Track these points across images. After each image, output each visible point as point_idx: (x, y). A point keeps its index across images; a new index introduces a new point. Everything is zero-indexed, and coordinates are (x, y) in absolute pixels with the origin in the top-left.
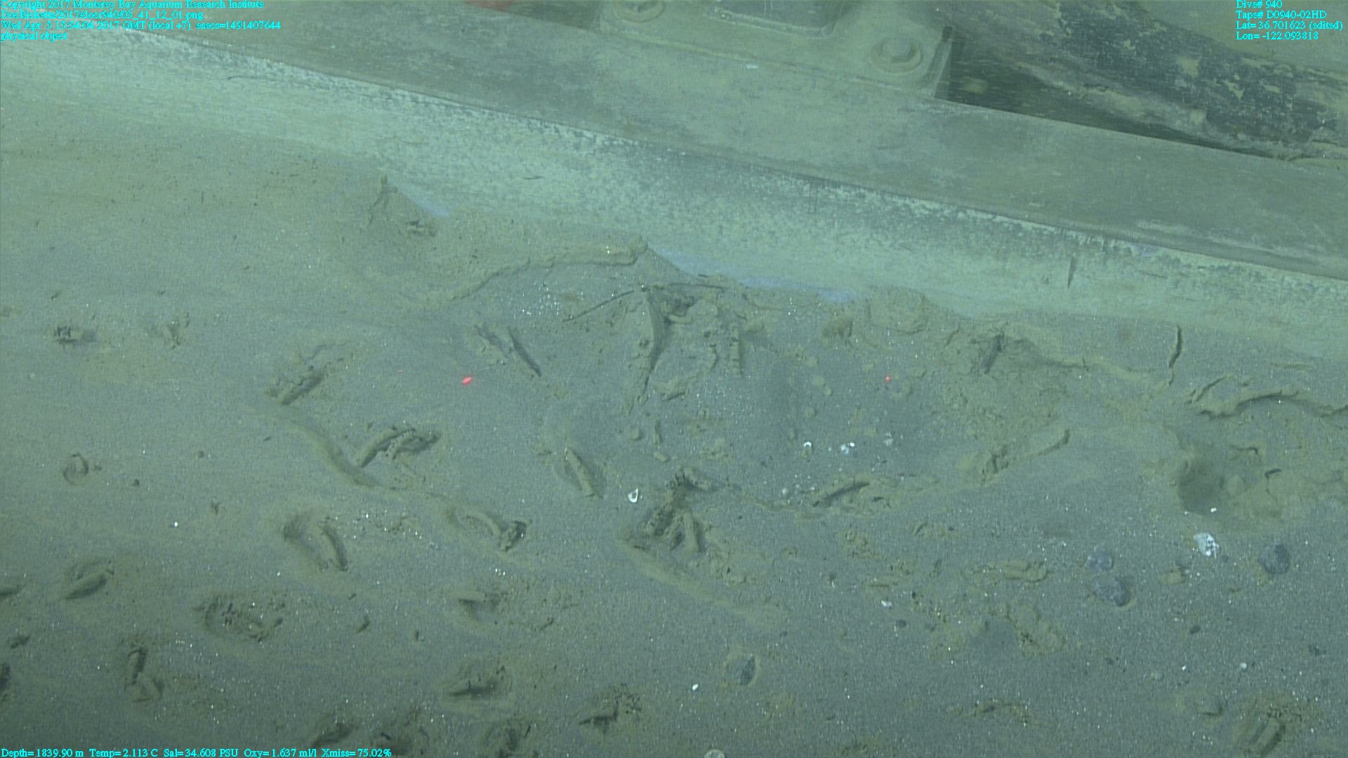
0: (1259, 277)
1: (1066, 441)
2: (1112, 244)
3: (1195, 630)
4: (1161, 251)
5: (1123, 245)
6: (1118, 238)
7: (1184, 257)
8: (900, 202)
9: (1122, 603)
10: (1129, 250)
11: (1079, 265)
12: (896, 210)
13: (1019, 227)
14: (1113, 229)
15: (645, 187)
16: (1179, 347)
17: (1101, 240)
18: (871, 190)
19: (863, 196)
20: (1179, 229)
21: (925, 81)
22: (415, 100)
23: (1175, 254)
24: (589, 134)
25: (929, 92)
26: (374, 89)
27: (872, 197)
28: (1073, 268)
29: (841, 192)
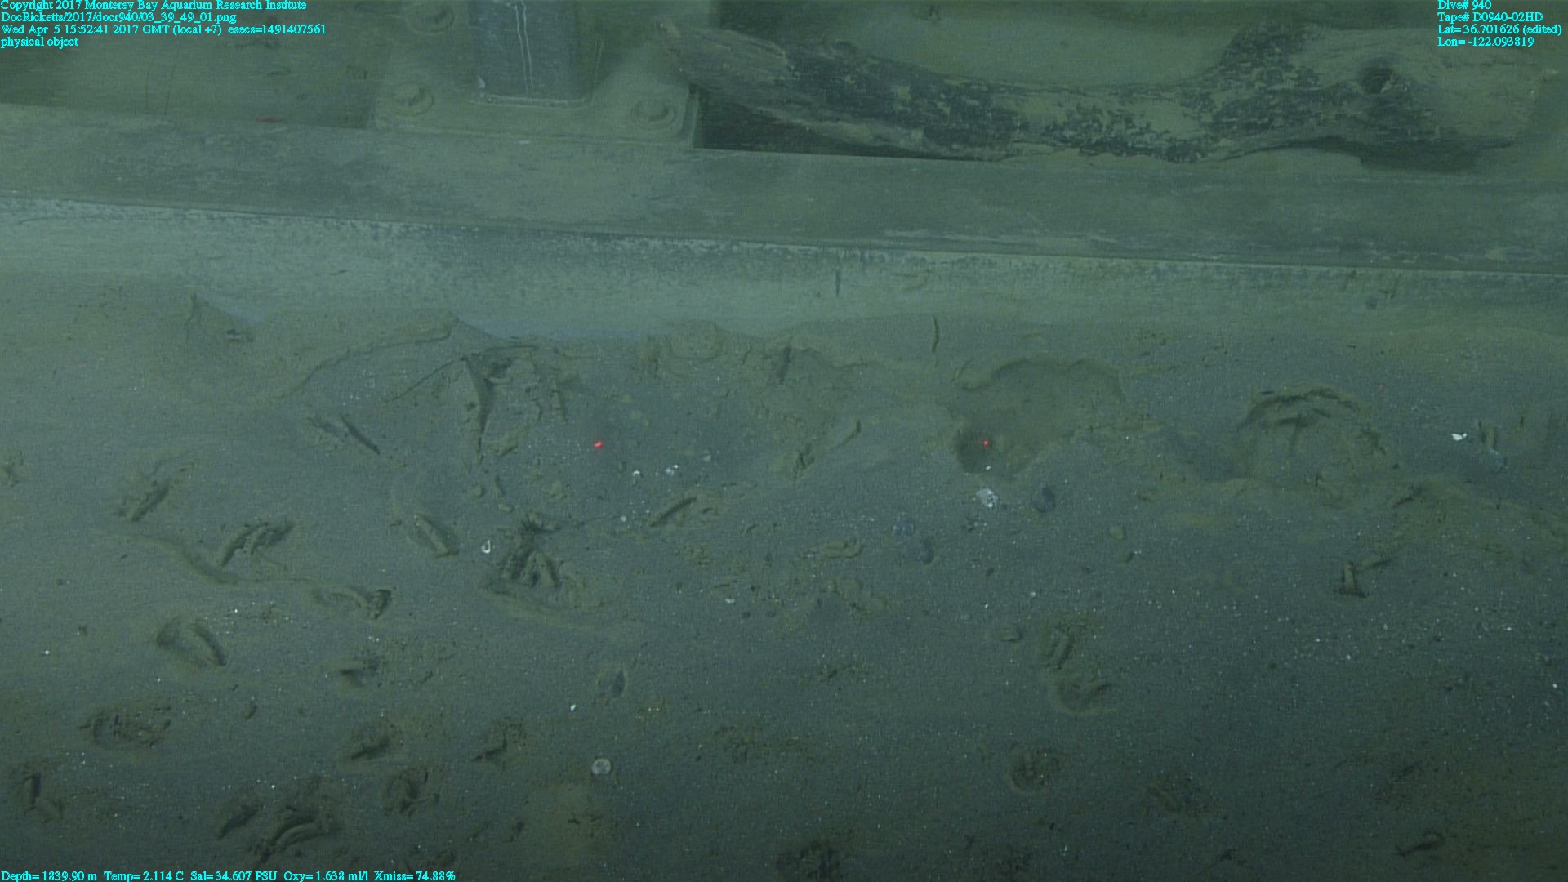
0: (991, 264)
1: (858, 430)
2: (867, 254)
3: (990, 572)
4: (909, 254)
5: (877, 253)
6: (871, 247)
7: (928, 256)
8: (680, 244)
9: (929, 560)
10: (883, 260)
11: (844, 276)
12: (678, 252)
13: (786, 251)
14: (866, 241)
15: (446, 266)
16: (937, 333)
17: (858, 252)
18: (652, 237)
19: (647, 245)
20: (920, 233)
21: (682, 134)
22: (211, 218)
23: (920, 255)
24: (385, 225)
25: (687, 143)
26: (168, 212)
27: (655, 243)
28: (838, 280)
29: (626, 243)
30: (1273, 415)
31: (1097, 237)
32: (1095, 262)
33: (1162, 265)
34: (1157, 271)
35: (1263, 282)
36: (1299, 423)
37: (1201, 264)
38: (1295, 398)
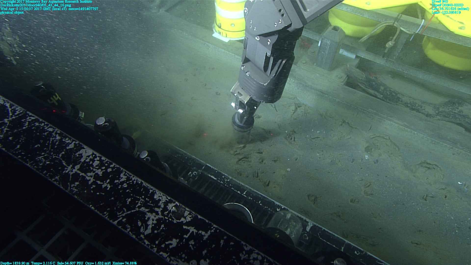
1: (350, 138)
2: (364, 111)
3: (361, 168)
5: (366, 112)
6: (365, 110)
8: (334, 99)
9: (352, 162)
12: (334, 100)
14: (365, 109)
15: (298, 89)
16: (370, 129)
17: (363, 110)
21: (342, 82)
23: (373, 115)
24: (292, 80)
25: (343, 84)
29: (326, 95)
30: (425, 165)
31: (406, 124)
32: (403, 127)
33: (416, 133)
34: (414, 133)
35: (433, 143)
36: (429, 168)
37: (423, 135)
38: (430, 164)
